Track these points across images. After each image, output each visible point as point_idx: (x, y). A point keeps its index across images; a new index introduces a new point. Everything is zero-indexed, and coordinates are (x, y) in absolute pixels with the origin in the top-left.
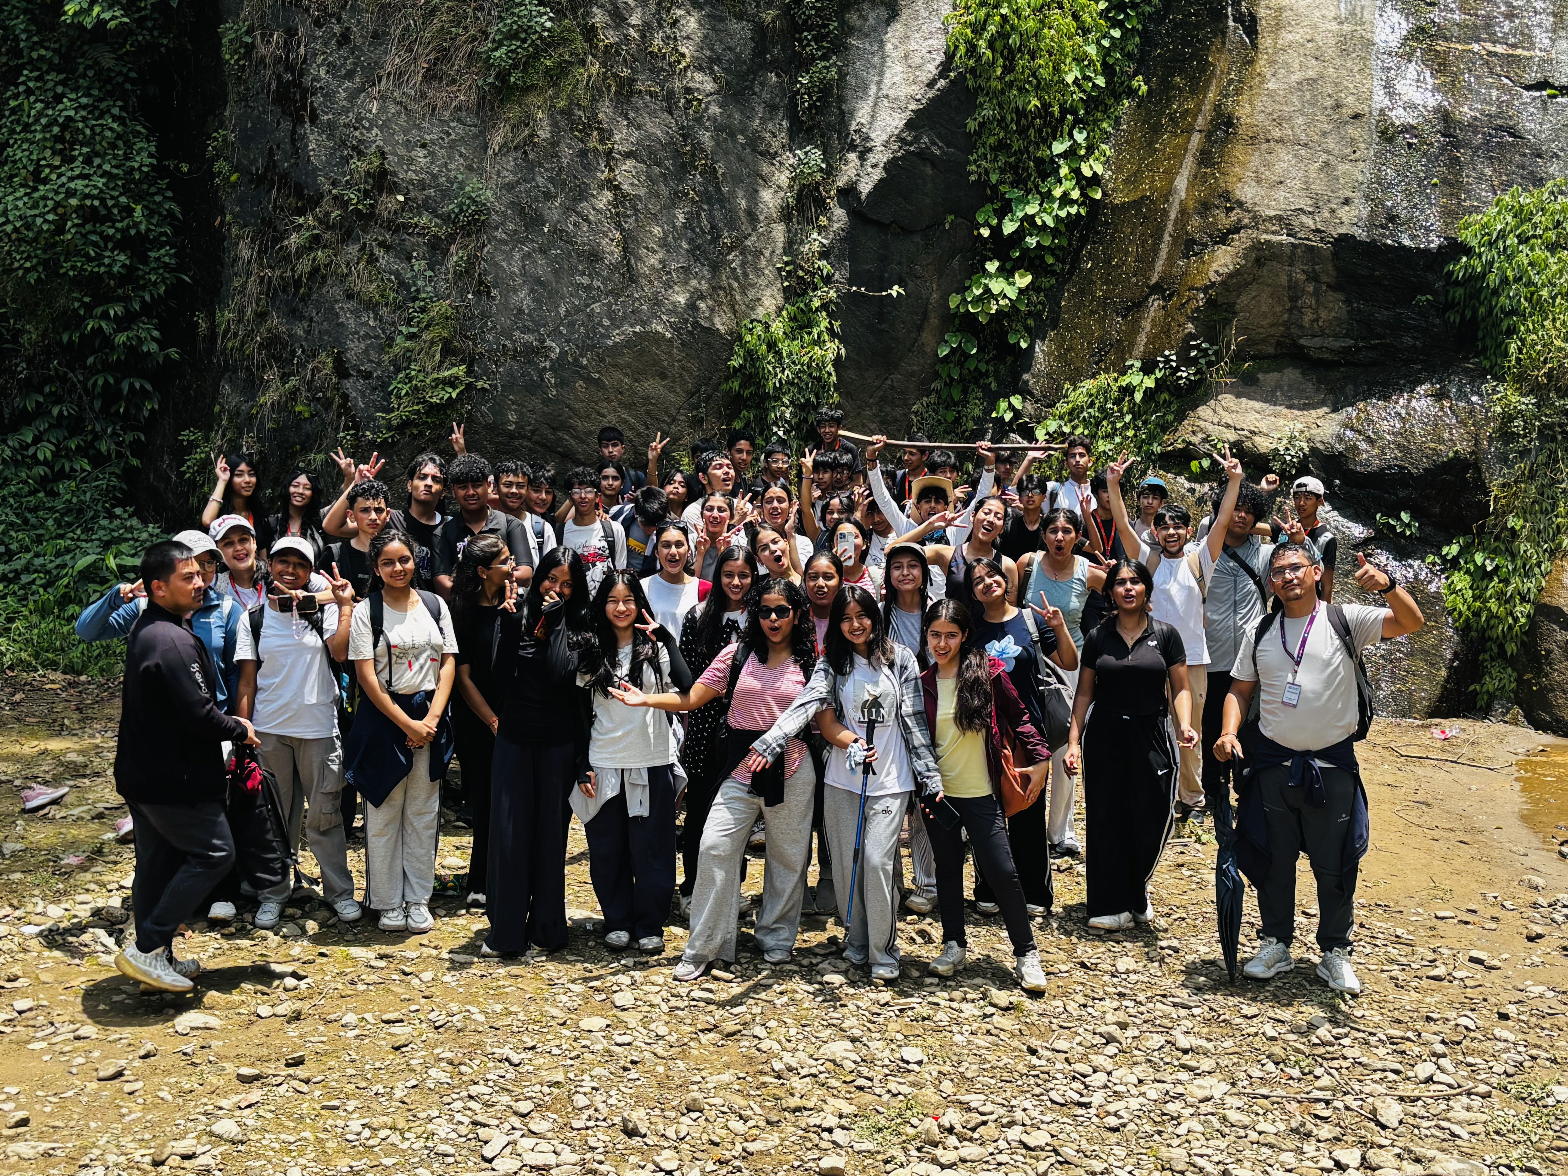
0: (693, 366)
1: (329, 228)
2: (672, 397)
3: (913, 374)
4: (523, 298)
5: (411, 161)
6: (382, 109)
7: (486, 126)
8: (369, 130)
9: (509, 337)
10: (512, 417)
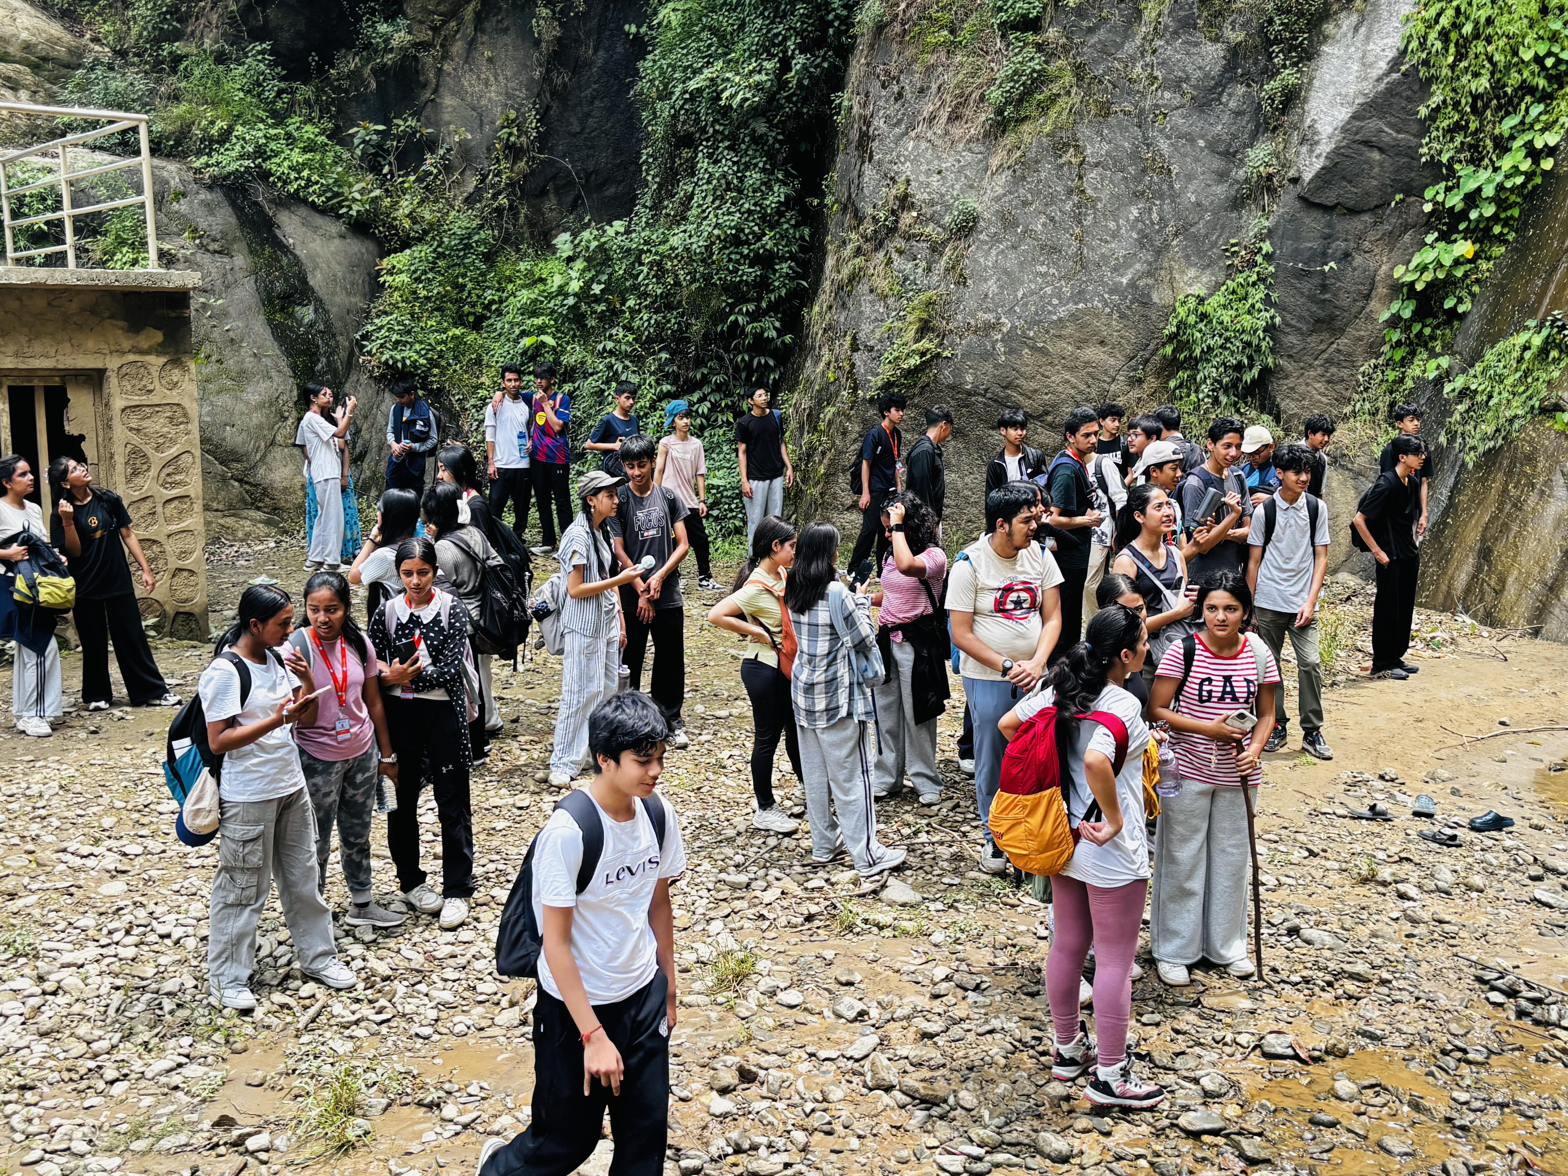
0: (1131, 335)
1: (867, 240)
2: (1112, 361)
3: (1360, 339)
4: (992, 286)
5: (928, 185)
6: (916, 147)
7: (989, 152)
8: (903, 164)
9: (973, 316)
10: (969, 378)
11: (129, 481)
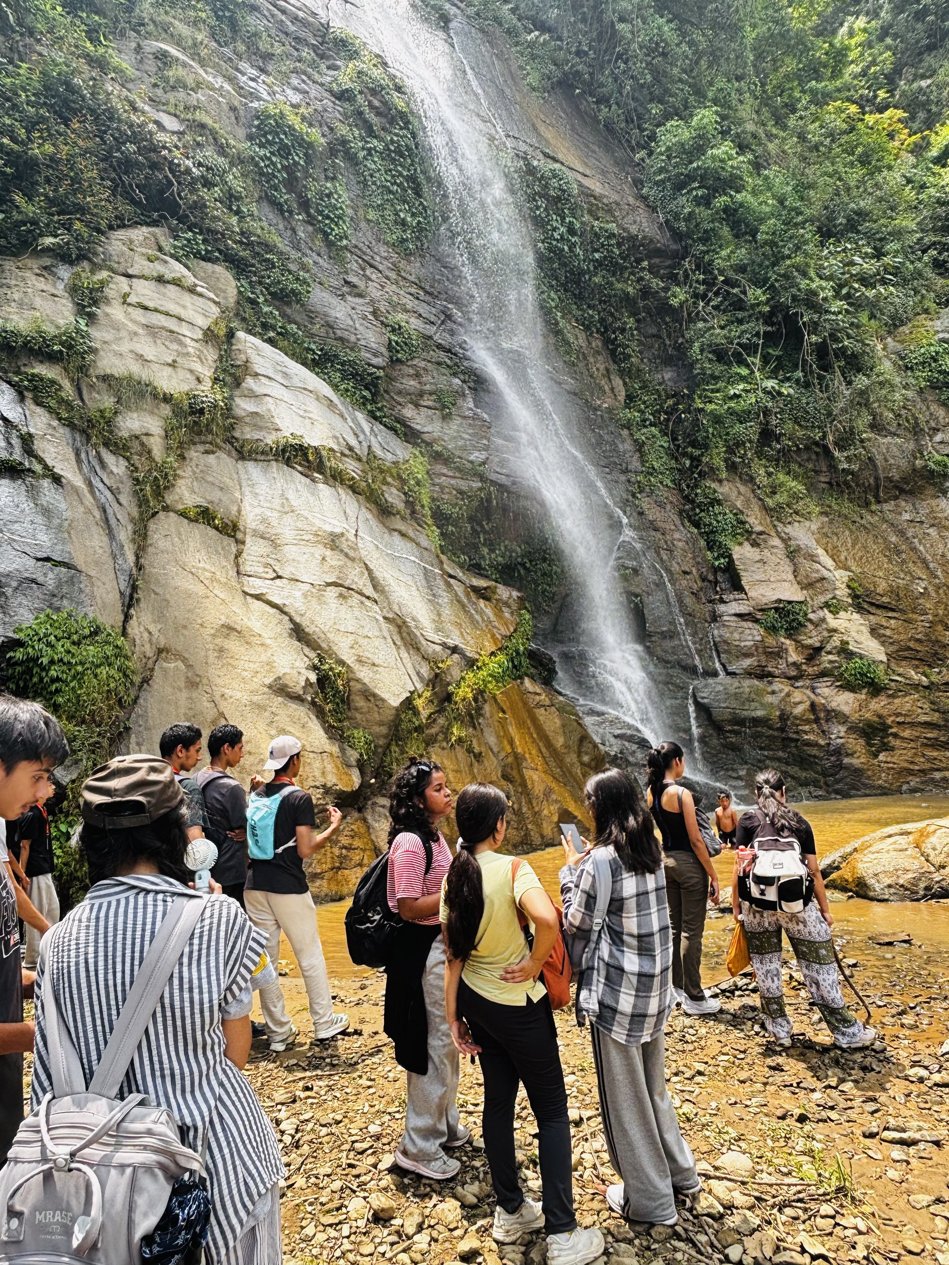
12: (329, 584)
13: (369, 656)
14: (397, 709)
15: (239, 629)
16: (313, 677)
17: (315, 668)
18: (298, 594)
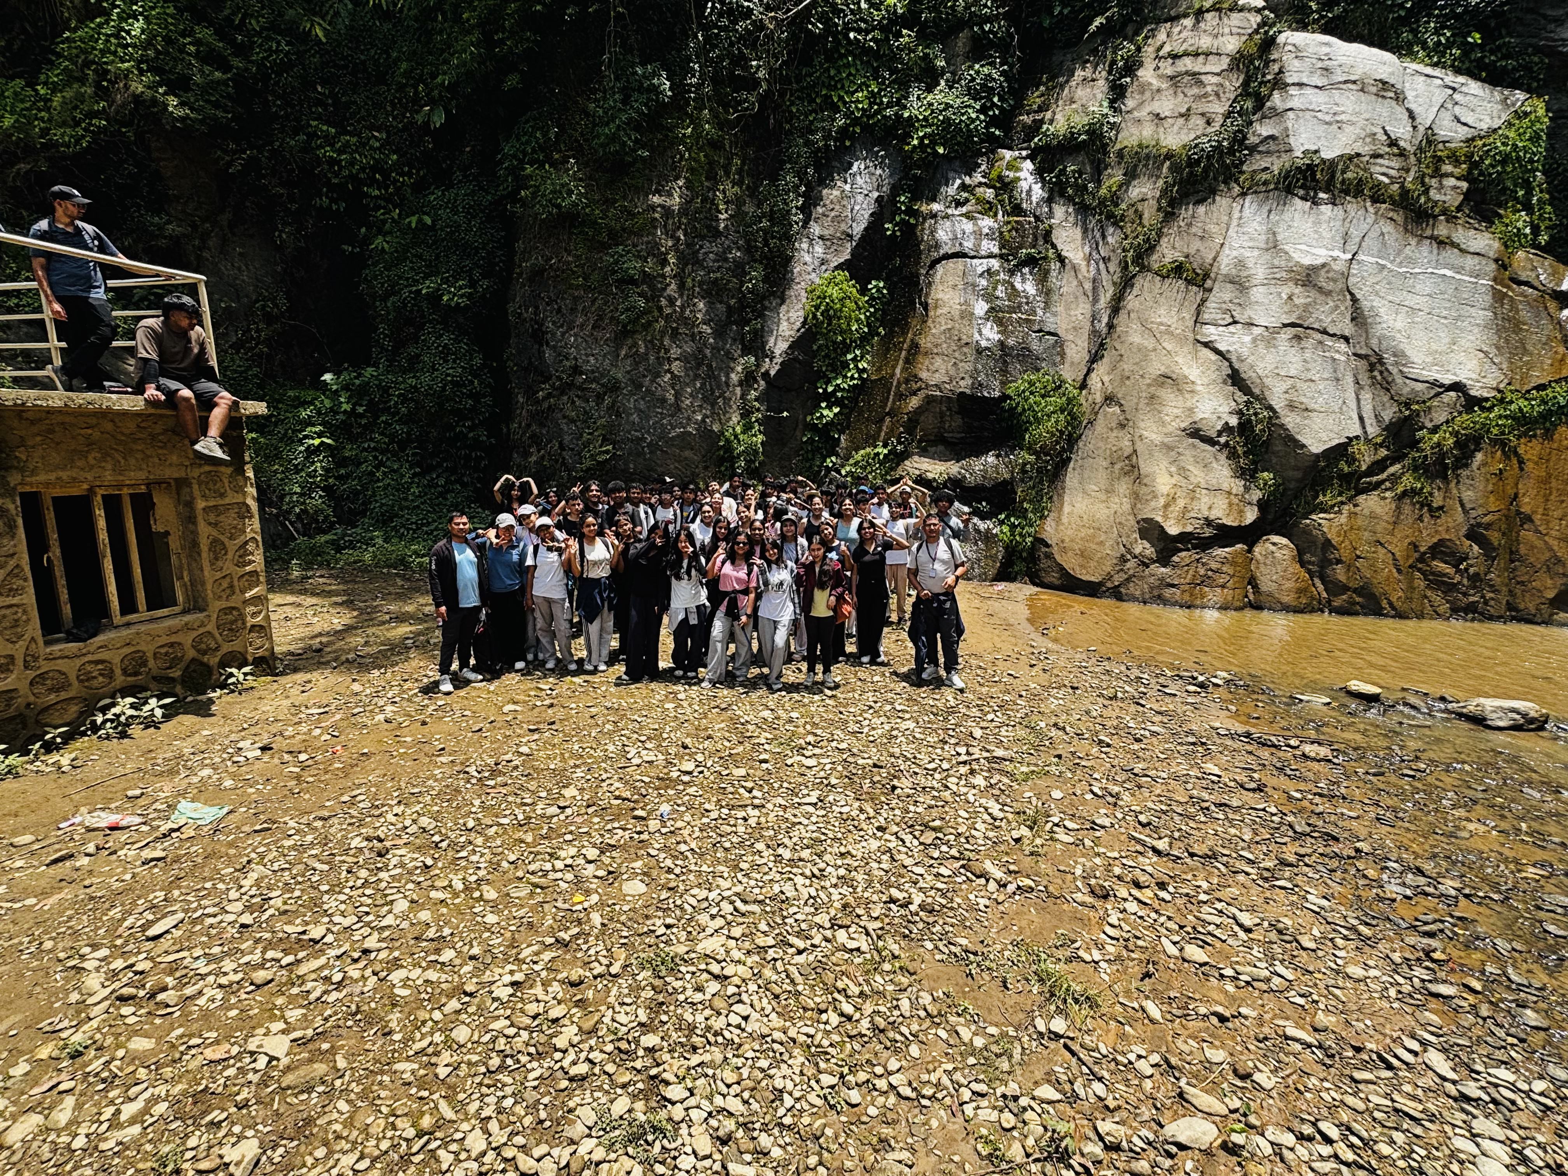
0: (704, 445)
1: (555, 389)
3: (792, 448)
5: (588, 362)
6: (575, 340)
7: (618, 347)
8: (570, 349)
11: (212, 564)
12: (1285, 326)
13: (1304, 400)
14: (1317, 456)
15: (1174, 376)
16: (1234, 421)
17: (1240, 413)
18: (1247, 339)
